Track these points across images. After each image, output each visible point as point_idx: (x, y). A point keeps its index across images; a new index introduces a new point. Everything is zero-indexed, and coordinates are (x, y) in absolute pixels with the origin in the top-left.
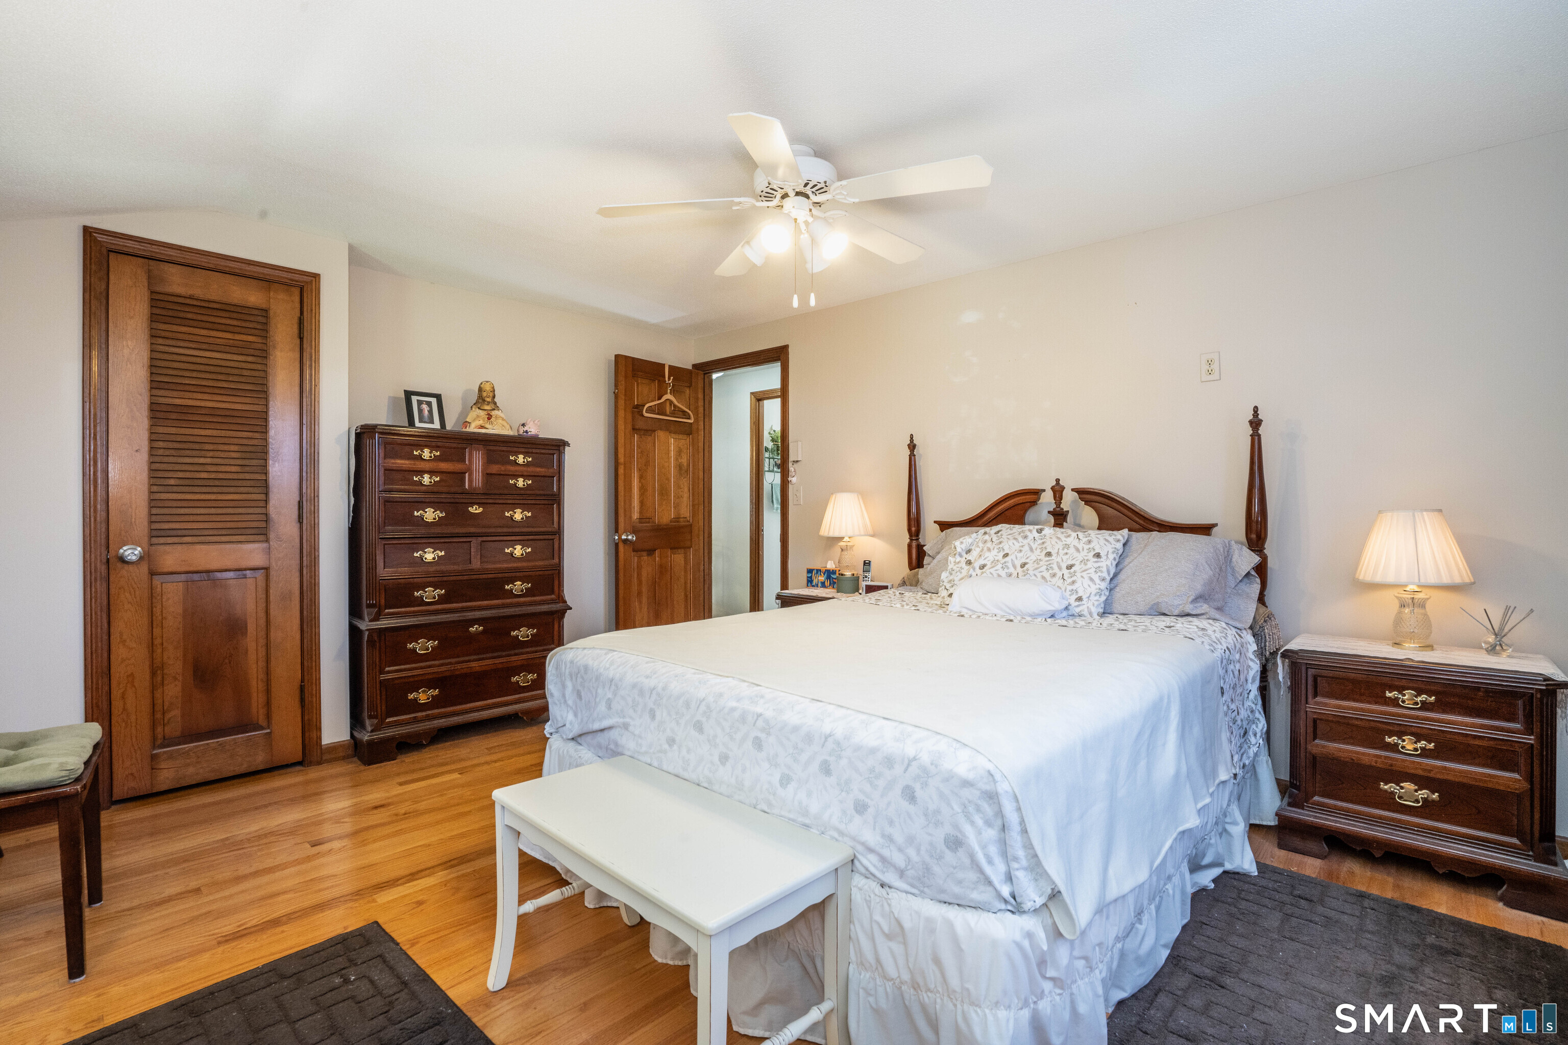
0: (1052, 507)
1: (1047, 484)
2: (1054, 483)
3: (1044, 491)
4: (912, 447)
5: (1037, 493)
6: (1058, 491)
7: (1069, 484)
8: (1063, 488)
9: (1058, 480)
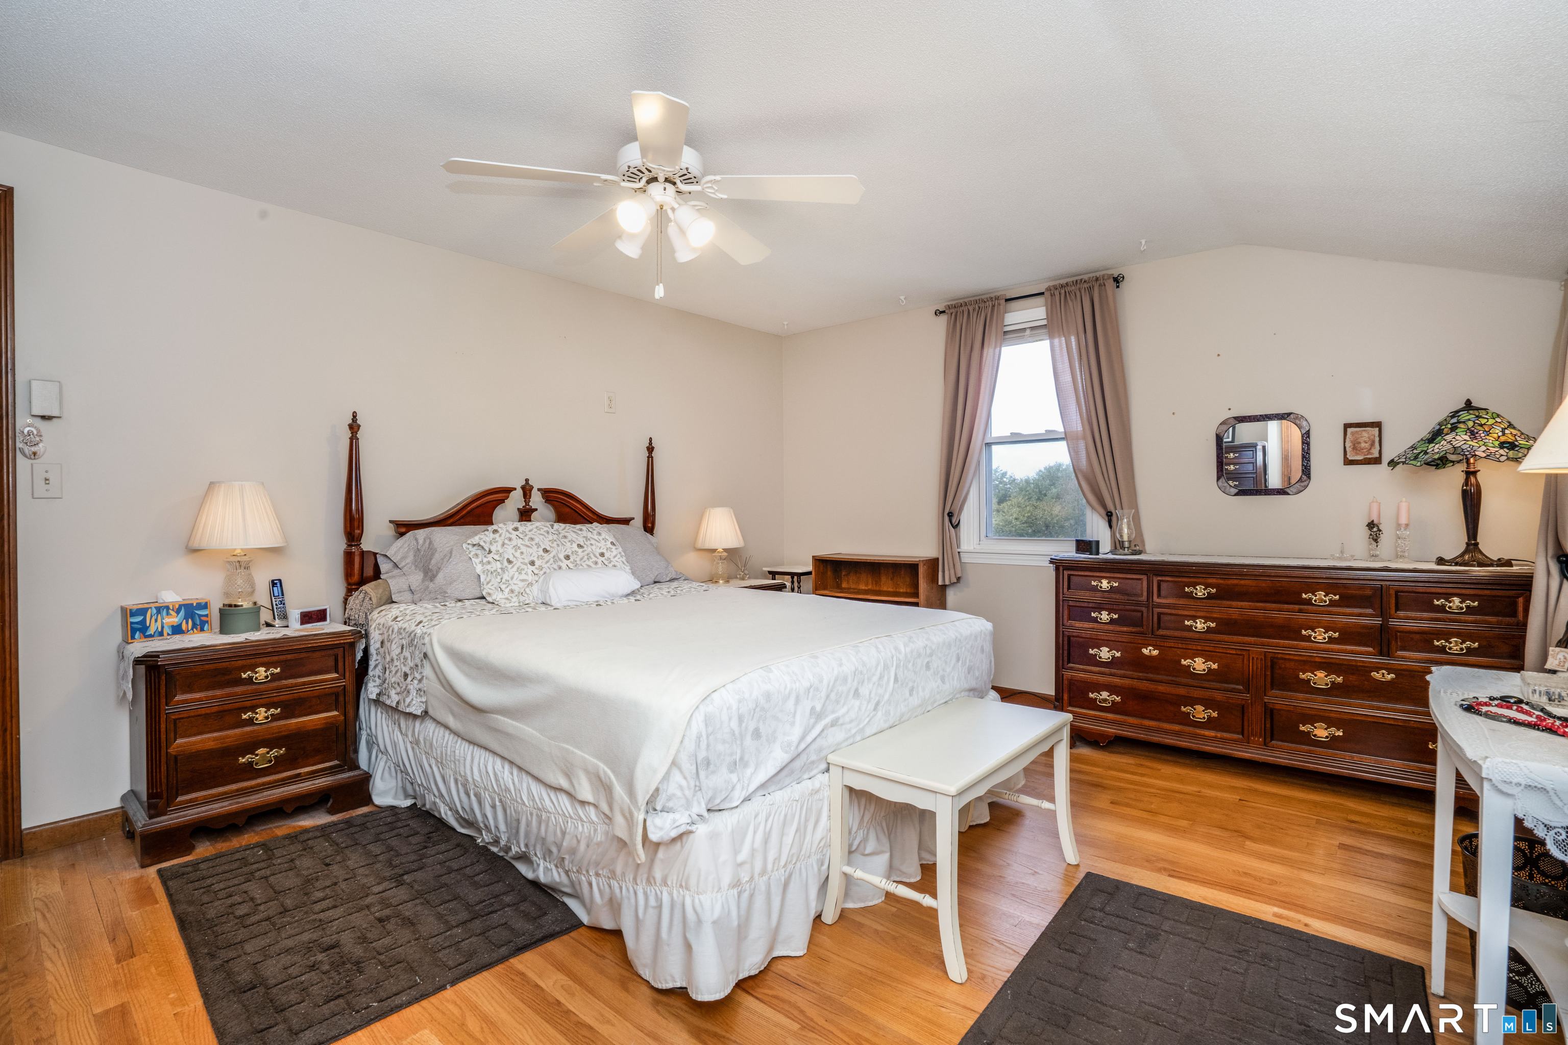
0: (521, 504)
1: (518, 484)
2: (524, 483)
3: (515, 489)
4: (354, 427)
5: (508, 491)
6: (527, 490)
7: (537, 484)
8: (532, 487)
9: (527, 480)
